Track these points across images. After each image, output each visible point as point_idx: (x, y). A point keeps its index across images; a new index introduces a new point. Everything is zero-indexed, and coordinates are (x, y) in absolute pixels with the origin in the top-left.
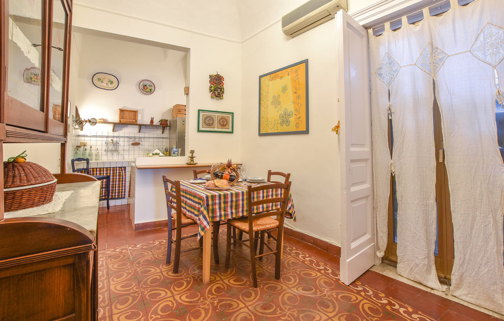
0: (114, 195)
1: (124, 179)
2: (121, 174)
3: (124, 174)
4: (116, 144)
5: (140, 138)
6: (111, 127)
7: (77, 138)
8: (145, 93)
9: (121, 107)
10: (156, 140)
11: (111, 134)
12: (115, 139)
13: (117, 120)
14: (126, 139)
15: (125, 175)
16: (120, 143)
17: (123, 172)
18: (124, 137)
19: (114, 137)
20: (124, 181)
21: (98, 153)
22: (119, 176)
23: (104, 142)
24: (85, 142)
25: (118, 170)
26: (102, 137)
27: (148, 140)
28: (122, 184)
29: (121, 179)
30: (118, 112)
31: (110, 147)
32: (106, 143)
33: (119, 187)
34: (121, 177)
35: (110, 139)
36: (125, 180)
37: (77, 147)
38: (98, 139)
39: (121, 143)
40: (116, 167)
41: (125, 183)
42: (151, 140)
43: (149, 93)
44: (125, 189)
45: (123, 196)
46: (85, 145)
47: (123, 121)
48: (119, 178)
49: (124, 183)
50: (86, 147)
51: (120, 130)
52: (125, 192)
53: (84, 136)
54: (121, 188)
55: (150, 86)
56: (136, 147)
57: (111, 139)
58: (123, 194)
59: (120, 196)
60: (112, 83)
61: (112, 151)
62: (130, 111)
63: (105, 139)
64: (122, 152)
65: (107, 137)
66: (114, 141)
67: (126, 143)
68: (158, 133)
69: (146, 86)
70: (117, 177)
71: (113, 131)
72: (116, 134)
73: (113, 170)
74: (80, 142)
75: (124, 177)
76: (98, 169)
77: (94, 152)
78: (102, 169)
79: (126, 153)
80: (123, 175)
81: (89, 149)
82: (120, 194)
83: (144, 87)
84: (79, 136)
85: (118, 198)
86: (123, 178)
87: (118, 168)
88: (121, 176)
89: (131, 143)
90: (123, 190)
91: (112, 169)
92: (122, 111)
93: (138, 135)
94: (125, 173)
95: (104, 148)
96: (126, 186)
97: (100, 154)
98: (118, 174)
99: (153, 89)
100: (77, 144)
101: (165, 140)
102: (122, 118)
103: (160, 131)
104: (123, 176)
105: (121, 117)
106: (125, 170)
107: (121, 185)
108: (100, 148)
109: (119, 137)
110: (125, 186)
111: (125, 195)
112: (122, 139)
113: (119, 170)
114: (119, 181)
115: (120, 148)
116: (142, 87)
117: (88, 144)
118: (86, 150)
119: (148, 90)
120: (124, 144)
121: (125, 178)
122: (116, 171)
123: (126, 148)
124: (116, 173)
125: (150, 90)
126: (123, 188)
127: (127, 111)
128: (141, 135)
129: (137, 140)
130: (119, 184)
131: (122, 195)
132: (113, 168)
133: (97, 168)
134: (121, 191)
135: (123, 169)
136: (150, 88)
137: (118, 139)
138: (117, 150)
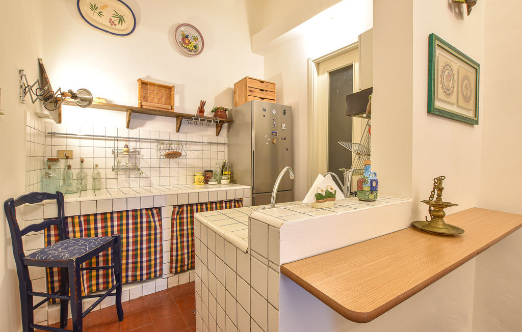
0: (138, 273)
1: (158, 236)
2: (153, 224)
3: (157, 224)
4: (134, 155)
5: (179, 142)
6: (123, 117)
7: (49, 139)
8: (186, 51)
9: (143, 76)
10: (206, 147)
11: (124, 132)
12: (132, 145)
13: (135, 103)
14: (154, 145)
15: (161, 226)
16: (143, 152)
17: (156, 219)
18: (150, 141)
19: (129, 139)
20: (158, 240)
21: (98, 174)
22: (149, 228)
23: (110, 151)
24: (69, 149)
25: (144, 216)
26: (105, 138)
27: (193, 147)
28: (155, 247)
29: (153, 237)
30: (137, 86)
31: (124, 162)
32: (113, 153)
33: (149, 254)
34: (153, 232)
35: (122, 144)
36: (161, 238)
37: (50, 160)
38: (97, 143)
39: (145, 153)
40: (141, 210)
41: (161, 245)
42: (199, 147)
43: (193, 53)
44: (161, 257)
45: (158, 273)
46: (67, 158)
47: (146, 105)
48: (149, 235)
49: (158, 244)
50: (70, 162)
51: (142, 125)
52: (161, 263)
53: (66, 136)
54: (153, 257)
55: (195, 39)
56: (172, 161)
57: (125, 143)
58: (158, 268)
59: (153, 275)
60: (121, 20)
61: (127, 169)
62: (159, 86)
63: (111, 144)
64: (146, 172)
65: (116, 139)
66: (131, 150)
67: (154, 154)
68: (209, 133)
69: (187, 37)
70: (144, 233)
71: (128, 127)
72: (134, 133)
73: (135, 217)
74: (55, 149)
75: (158, 231)
76: (99, 217)
77: (90, 173)
78: (109, 216)
79: (154, 173)
80: (155, 226)
81: (79, 166)
82: (153, 270)
83: (183, 39)
84: (52, 135)
85: (149, 279)
86: (156, 234)
87: (144, 212)
88: (153, 228)
89: (164, 153)
90: (158, 261)
91: (130, 213)
92: (144, 84)
93: (175, 137)
94: (160, 220)
95: (111, 163)
96: (164, 250)
97: (103, 176)
98: (144, 225)
99: (200, 47)
100: (49, 155)
101: (221, 148)
102: (146, 100)
103: (212, 131)
104: (156, 229)
105: (144, 97)
106: (159, 214)
107: (153, 250)
108: (101, 164)
109: (139, 140)
110: (161, 251)
111: (161, 270)
112: (145, 145)
113: (147, 216)
114: (149, 241)
115: (143, 164)
116: (180, 38)
117: (77, 153)
118: (69, 167)
119: (191, 47)
120: (149, 154)
121: (161, 233)
122: (141, 217)
123: (155, 163)
124: (141, 223)
125: (195, 47)
126: (158, 256)
127: (154, 85)
128: (181, 137)
129: (174, 148)
130: (149, 248)
131: (155, 272)
132: (133, 211)
133: (95, 215)
134: (153, 262)
135: (155, 211)
136: (194, 43)
137: (138, 143)
138: (136, 168)
